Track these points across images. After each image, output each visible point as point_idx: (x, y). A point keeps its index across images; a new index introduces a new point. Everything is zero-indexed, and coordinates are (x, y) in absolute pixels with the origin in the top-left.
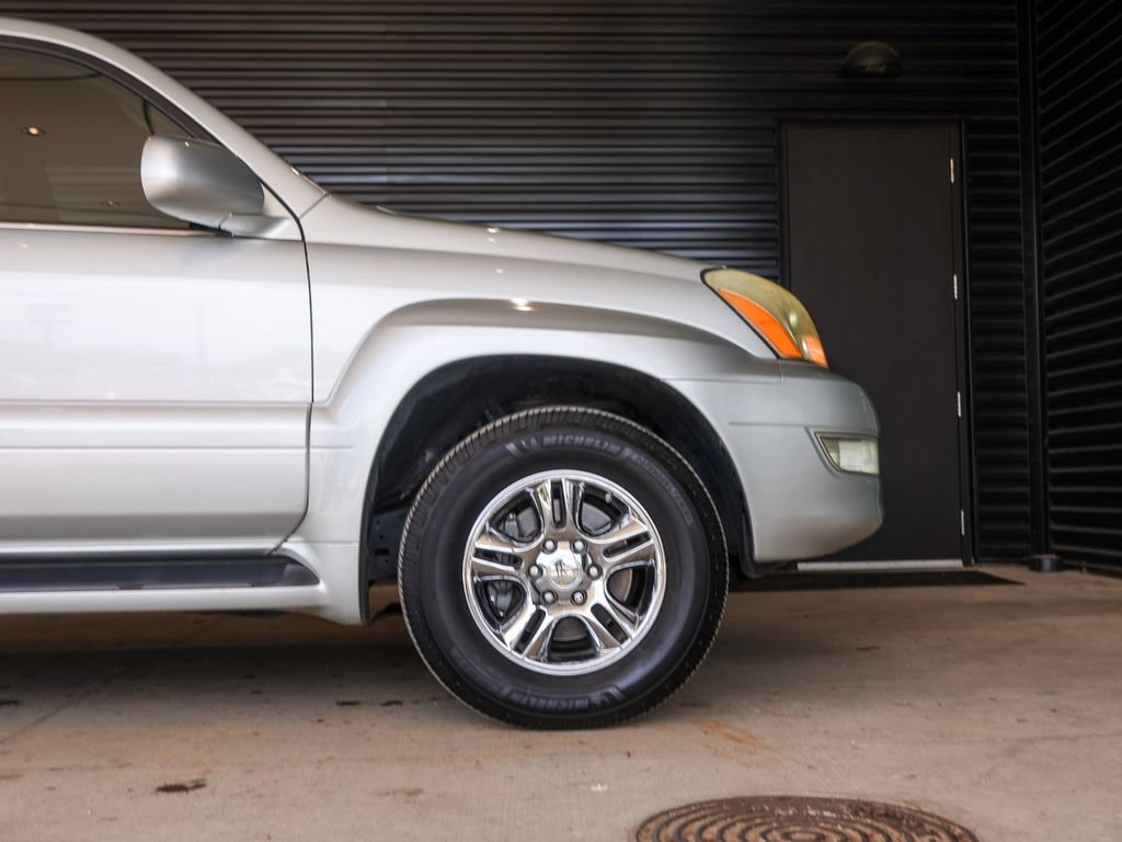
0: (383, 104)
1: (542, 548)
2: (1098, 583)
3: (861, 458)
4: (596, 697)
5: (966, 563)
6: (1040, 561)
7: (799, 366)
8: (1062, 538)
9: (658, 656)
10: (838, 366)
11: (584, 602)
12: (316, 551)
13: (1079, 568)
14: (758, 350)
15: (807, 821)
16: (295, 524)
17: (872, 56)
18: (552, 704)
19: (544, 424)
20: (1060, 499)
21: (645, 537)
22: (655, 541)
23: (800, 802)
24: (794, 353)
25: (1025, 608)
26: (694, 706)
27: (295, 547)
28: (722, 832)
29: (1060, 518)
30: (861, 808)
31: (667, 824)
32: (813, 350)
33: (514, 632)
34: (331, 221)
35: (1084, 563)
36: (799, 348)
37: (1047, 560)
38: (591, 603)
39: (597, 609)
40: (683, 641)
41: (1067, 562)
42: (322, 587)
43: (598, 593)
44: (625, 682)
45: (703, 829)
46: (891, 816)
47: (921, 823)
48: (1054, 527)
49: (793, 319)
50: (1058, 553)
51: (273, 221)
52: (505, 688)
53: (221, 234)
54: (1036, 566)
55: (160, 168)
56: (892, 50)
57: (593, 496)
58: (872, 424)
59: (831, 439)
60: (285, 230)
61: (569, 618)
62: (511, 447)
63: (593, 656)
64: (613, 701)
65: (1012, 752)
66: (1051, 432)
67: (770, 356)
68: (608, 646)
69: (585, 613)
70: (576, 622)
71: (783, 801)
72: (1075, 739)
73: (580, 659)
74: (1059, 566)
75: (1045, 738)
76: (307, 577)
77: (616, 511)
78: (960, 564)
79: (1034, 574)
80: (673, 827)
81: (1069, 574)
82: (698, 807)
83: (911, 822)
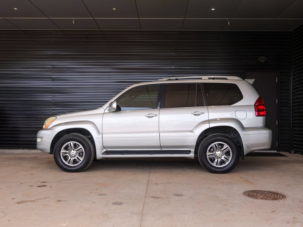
0: (174, 67)
5: (277, 151)
6: (291, 152)
8: (295, 147)
13: (298, 153)
15: (264, 193)
17: (262, 59)
20: (295, 141)
23: (262, 191)
28: (254, 194)
29: (295, 144)
30: (270, 192)
31: (246, 193)
35: (299, 153)
37: (293, 151)
41: (296, 152)
45: (251, 194)
46: (274, 193)
47: (278, 194)
48: (294, 145)
50: (295, 150)
54: (291, 153)
56: (266, 58)
65: (289, 186)
66: (294, 128)
71: (260, 191)
72: (297, 184)
74: (295, 153)
75: (293, 184)
78: (276, 151)
79: (290, 154)
80: (247, 193)
81: (296, 154)
82: (250, 191)
83: (277, 194)
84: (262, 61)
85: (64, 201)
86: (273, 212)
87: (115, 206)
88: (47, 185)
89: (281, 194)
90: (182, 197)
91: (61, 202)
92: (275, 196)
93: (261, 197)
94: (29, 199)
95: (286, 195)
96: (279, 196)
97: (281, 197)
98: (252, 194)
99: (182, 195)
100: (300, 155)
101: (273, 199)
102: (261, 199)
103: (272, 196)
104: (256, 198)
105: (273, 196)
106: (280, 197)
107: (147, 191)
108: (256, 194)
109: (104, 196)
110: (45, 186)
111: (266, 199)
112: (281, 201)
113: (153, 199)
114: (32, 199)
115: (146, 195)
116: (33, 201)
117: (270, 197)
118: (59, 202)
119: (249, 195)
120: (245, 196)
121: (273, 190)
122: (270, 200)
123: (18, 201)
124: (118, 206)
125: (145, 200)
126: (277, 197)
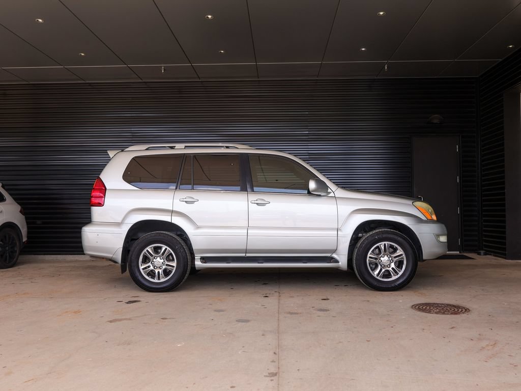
1: (382, 256)
2: (495, 259)
3: (443, 239)
4: (393, 285)
5: (460, 253)
6: (480, 252)
7: (431, 221)
8: (486, 246)
9: (405, 278)
10: (439, 221)
11: (390, 267)
12: (339, 257)
13: (491, 255)
14: (424, 218)
15: (440, 307)
16: (334, 251)
17: (436, 119)
18: (384, 286)
19: (383, 233)
20: (486, 236)
21: (402, 255)
22: (404, 256)
23: (437, 304)
24: (431, 218)
25: (476, 266)
26: (409, 288)
27: (335, 256)
28: (426, 307)
29: (486, 241)
30: (449, 305)
32: (434, 217)
33: (377, 272)
34: (340, 193)
36: (431, 217)
37: (482, 252)
38: (391, 267)
39: (393, 268)
40: (410, 275)
41: (487, 253)
42: (340, 263)
43: (393, 265)
44: (398, 282)
45: (422, 307)
46: (454, 306)
47: (460, 307)
48: (484, 243)
49: (430, 211)
50: (485, 250)
51: (330, 193)
52: (375, 283)
53: (319, 196)
54: (479, 254)
55: (312, 185)
56: (442, 117)
57: (391, 247)
58: (446, 232)
59: (438, 236)
60: (332, 194)
61: (387, 270)
62: (376, 237)
63: (391, 277)
64: (396, 286)
65: (474, 297)
66: (484, 218)
67: (425, 219)
68: (395, 275)
69: (390, 269)
70: (388, 271)
71: (434, 304)
72: (487, 295)
73: (389, 278)
74: (485, 254)
75: (481, 295)
76: (337, 261)
77: (395, 250)
78: (458, 252)
79: (478, 256)
80: (417, 307)
81: (488, 256)
82: (420, 304)
83: (458, 307)
84: (436, 121)
85: (170, 318)
86: (452, 328)
87: (240, 324)
88: (141, 300)
89: (464, 308)
90: (328, 312)
91: (166, 320)
92: (456, 310)
93: (436, 311)
94: (124, 317)
95: (470, 309)
96: (460, 310)
97: (464, 311)
98: (424, 308)
99: (329, 310)
100: (493, 257)
101: (452, 314)
102: (437, 313)
103: (451, 309)
104: (429, 312)
105: (453, 309)
106: (462, 311)
107: (279, 305)
108: (430, 308)
109: (222, 313)
110: (139, 301)
111: (444, 313)
112: (464, 316)
113: (289, 315)
114: (128, 317)
115: (278, 310)
116: (130, 319)
117: (449, 311)
118: (164, 320)
119: (420, 308)
120: (414, 311)
121: (453, 302)
122: (448, 314)
123: (110, 320)
124: (244, 323)
125: (279, 316)
126: (458, 310)
